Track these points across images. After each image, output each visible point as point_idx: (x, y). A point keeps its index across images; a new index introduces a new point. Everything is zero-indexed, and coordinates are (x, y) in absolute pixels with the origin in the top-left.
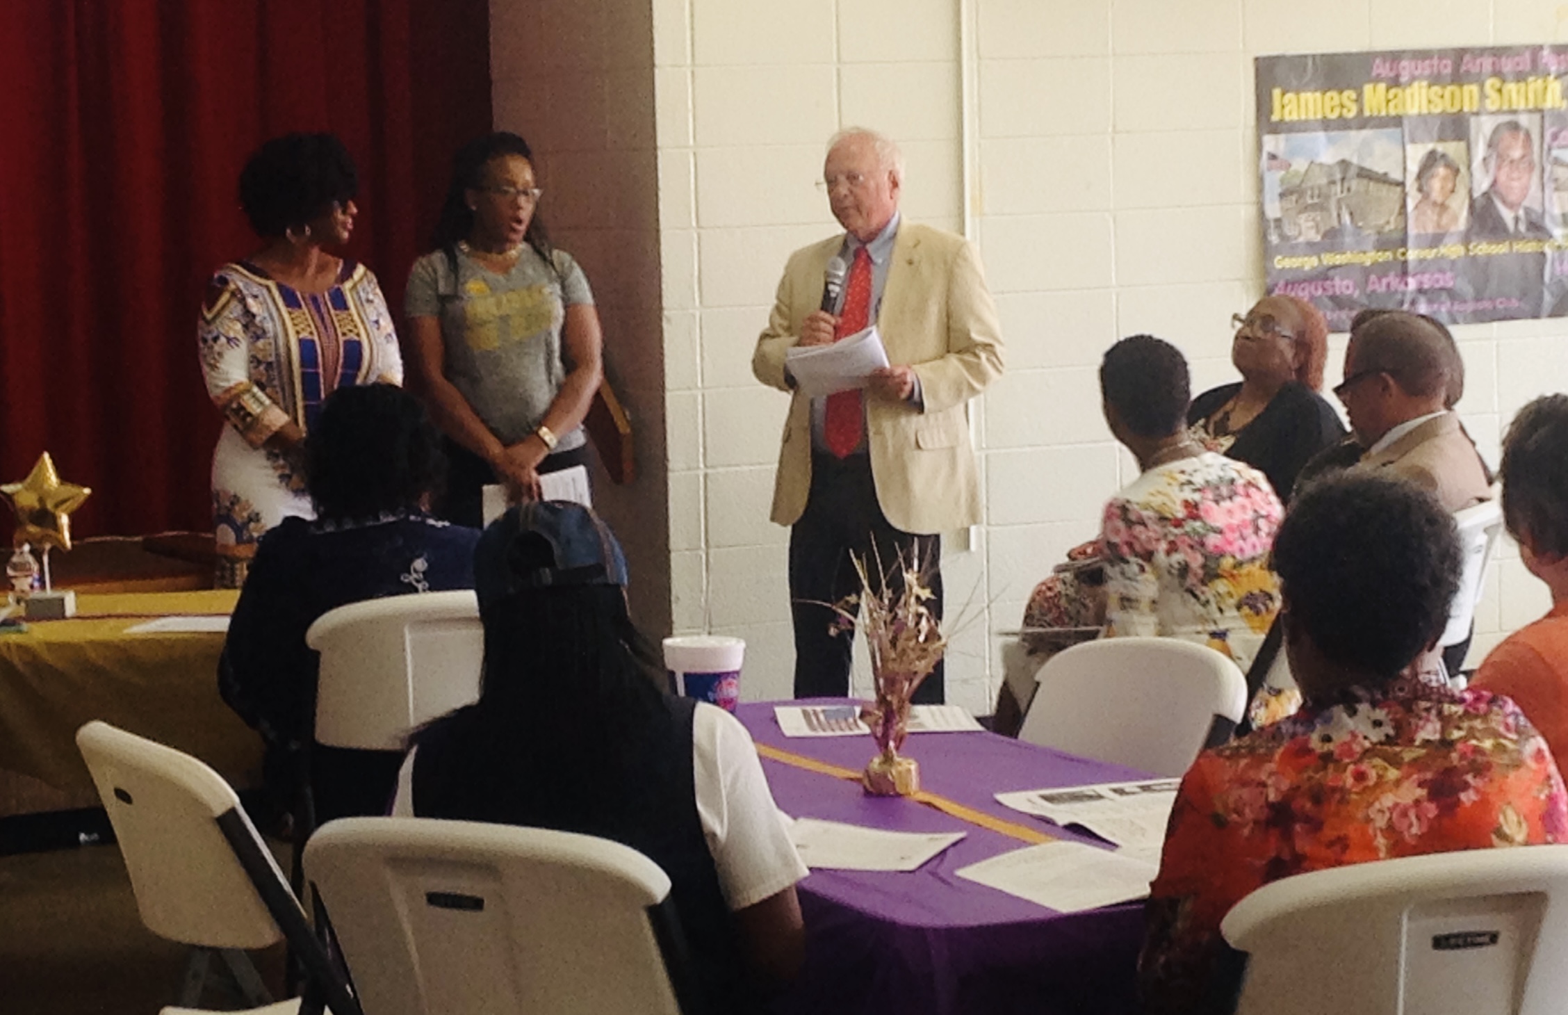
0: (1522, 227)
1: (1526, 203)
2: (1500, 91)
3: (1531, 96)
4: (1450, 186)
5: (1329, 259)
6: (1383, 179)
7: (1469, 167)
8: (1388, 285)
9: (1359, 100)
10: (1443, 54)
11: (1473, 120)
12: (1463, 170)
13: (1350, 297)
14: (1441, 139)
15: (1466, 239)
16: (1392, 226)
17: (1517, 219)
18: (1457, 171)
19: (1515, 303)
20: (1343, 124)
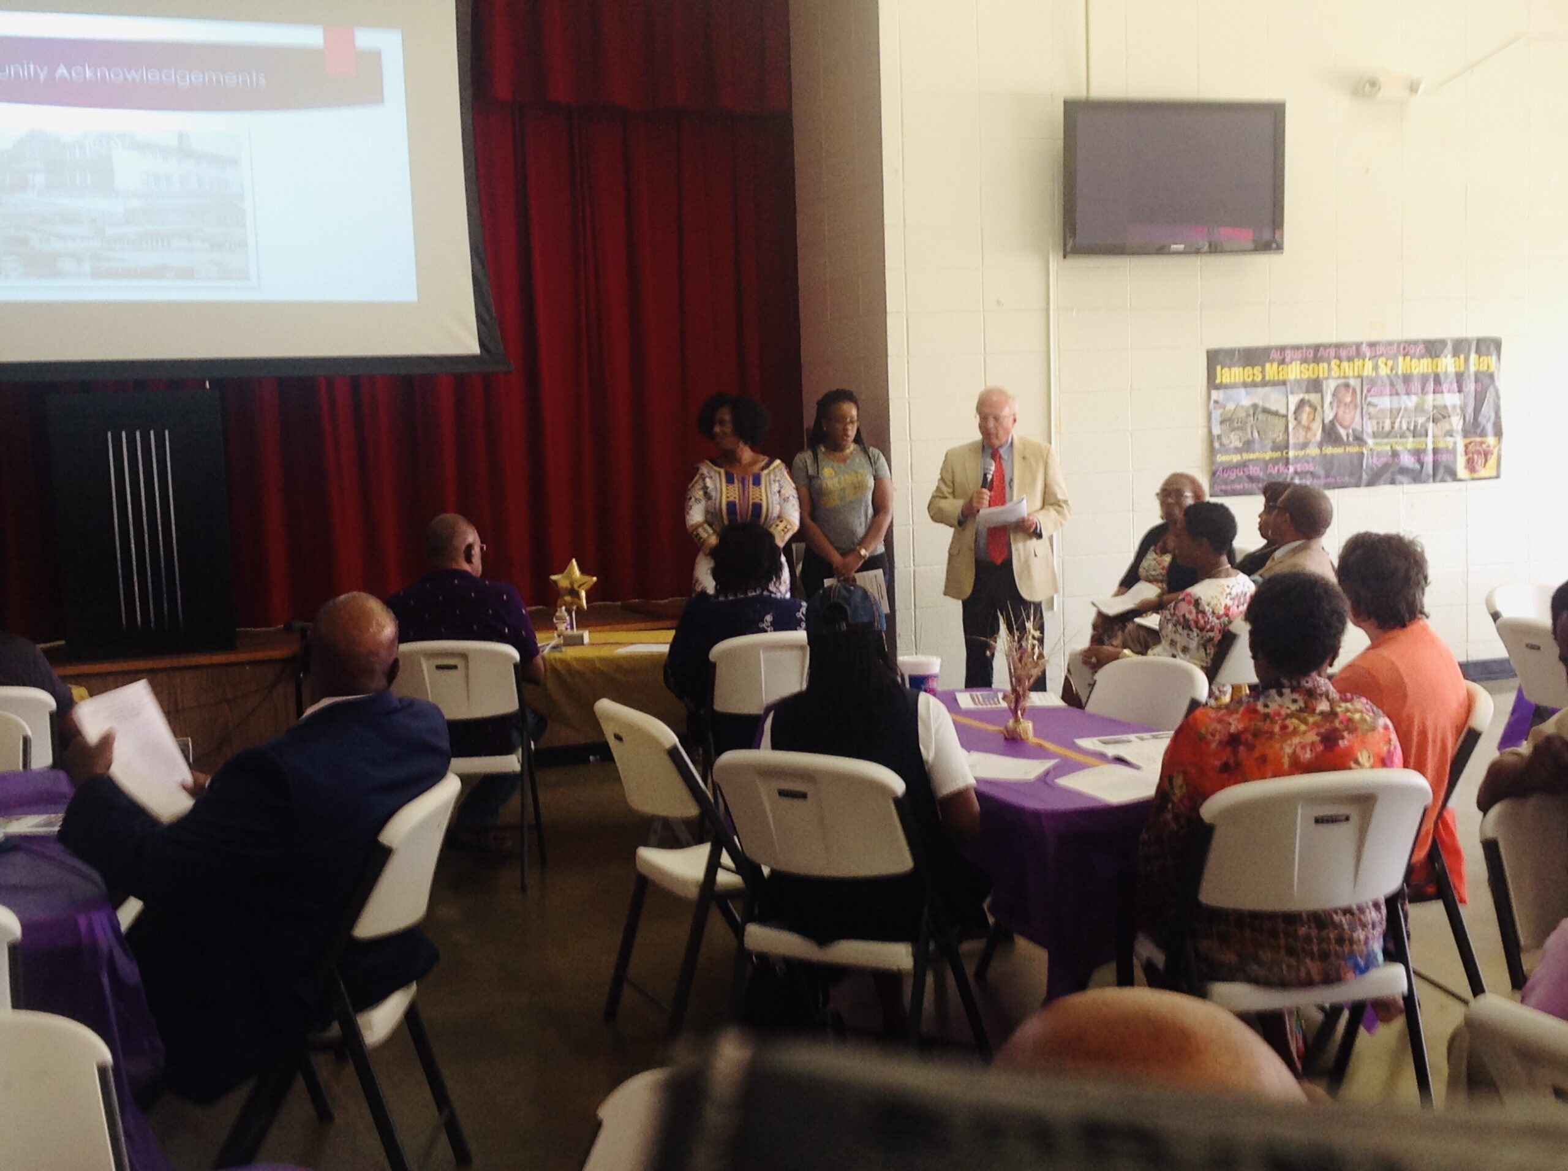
0: (1351, 439)
1: (1353, 426)
2: (1339, 366)
3: (1356, 368)
4: (1312, 417)
5: (1246, 456)
6: (1276, 414)
7: (1322, 407)
8: (1278, 470)
9: (1263, 371)
10: (1308, 347)
11: (1325, 383)
12: (1319, 408)
13: (1258, 476)
14: (1307, 391)
15: (1320, 445)
16: (1281, 438)
17: (1348, 435)
18: (1315, 409)
19: (1347, 479)
20: (1254, 385)
